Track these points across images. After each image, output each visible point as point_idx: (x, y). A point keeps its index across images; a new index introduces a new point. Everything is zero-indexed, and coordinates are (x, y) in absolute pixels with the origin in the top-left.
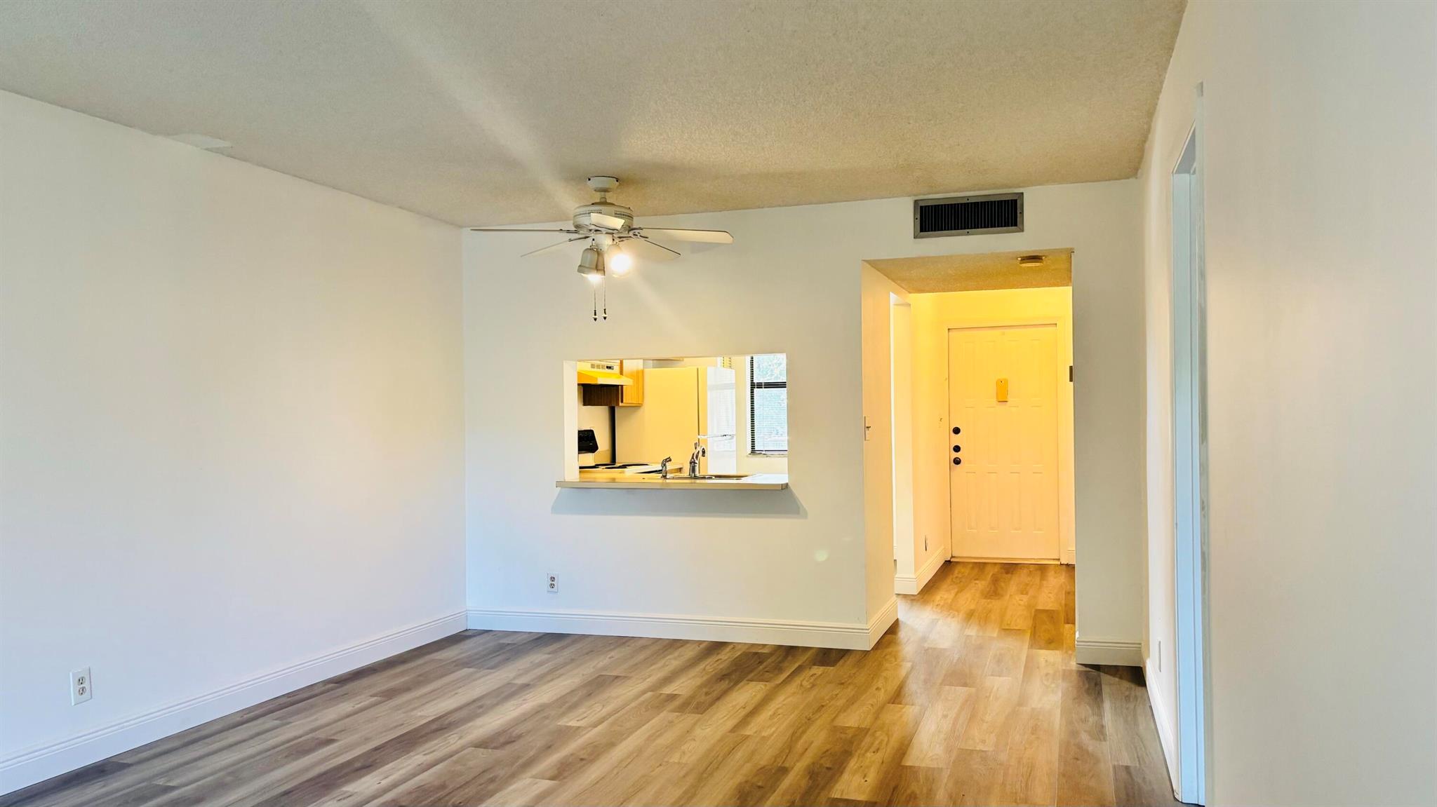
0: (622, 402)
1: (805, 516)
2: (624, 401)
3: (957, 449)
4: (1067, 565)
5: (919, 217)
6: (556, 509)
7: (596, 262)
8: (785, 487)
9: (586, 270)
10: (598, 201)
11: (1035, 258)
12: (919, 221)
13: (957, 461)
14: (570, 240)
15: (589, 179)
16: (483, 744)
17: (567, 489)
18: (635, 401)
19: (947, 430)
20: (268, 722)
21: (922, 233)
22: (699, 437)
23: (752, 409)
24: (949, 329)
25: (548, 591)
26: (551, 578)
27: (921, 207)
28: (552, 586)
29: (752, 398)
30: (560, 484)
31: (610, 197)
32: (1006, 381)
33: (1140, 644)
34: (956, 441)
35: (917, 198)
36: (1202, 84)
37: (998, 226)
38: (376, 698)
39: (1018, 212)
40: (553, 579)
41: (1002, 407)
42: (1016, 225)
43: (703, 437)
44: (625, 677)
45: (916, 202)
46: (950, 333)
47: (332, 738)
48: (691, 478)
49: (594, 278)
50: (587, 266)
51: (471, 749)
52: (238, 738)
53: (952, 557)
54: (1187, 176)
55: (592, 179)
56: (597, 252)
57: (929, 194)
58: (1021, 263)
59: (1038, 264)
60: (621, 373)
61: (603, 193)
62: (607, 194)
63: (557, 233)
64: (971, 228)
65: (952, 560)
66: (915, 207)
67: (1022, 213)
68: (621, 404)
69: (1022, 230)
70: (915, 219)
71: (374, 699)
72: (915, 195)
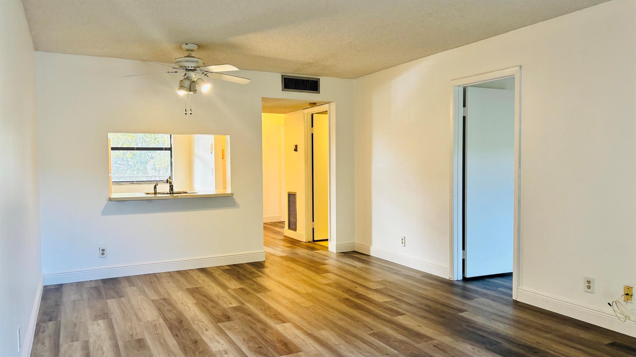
1: (238, 207)
5: (283, 82)
12: (284, 84)
27: (284, 78)
40: (103, 250)
45: (282, 76)
67: (319, 86)
70: (282, 83)
72: (282, 73)
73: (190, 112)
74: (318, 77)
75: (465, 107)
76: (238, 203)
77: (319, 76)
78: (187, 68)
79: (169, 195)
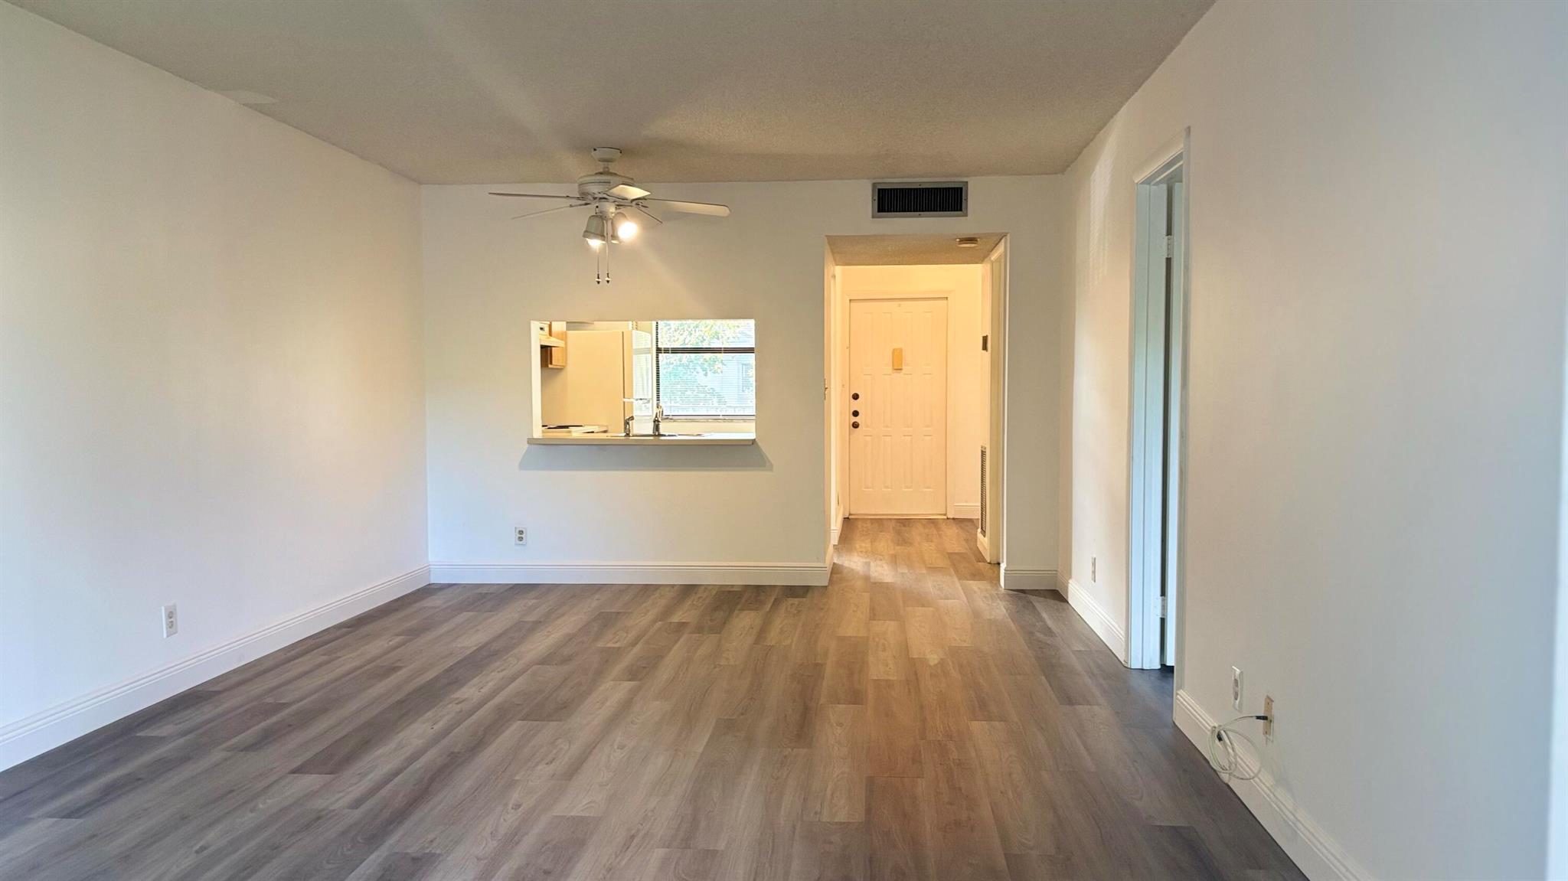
0: (551, 363)
1: (771, 468)
2: (553, 362)
3: (856, 414)
4: (954, 519)
6: (523, 466)
7: (600, 226)
8: (754, 441)
9: (592, 235)
10: (601, 171)
11: (971, 240)
12: (876, 202)
13: (855, 425)
14: (571, 206)
15: (595, 150)
16: (545, 661)
17: (536, 446)
18: (561, 363)
19: (848, 396)
20: (316, 658)
21: (880, 213)
22: (625, 400)
23: (658, 373)
24: (850, 300)
25: (516, 544)
26: (520, 531)
27: (879, 190)
28: (521, 539)
29: (658, 361)
30: (532, 441)
31: (612, 168)
32: (901, 350)
33: (1056, 571)
34: (855, 405)
35: (874, 181)
36: (1189, 128)
37: (940, 211)
38: (402, 637)
39: (963, 199)
40: (521, 532)
41: (896, 375)
42: (961, 210)
43: (628, 400)
44: (625, 613)
45: (874, 185)
46: (852, 304)
47: (397, 665)
48: (655, 435)
49: (595, 244)
50: (593, 231)
51: (535, 667)
52: (301, 669)
53: (850, 514)
54: (1148, 186)
55: (598, 149)
56: (602, 217)
57: (888, 178)
58: (960, 244)
59: (973, 245)
60: (550, 334)
61: (606, 163)
62: (610, 163)
63: (565, 199)
64: (923, 211)
65: (850, 517)
66: (873, 190)
67: (966, 200)
68: (550, 366)
69: (966, 215)
71: (399, 639)
73: (607, 279)
74: (965, 180)
75: (1171, 235)
76: (769, 461)
77: (968, 176)
78: (596, 196)
79: (652, 438)
